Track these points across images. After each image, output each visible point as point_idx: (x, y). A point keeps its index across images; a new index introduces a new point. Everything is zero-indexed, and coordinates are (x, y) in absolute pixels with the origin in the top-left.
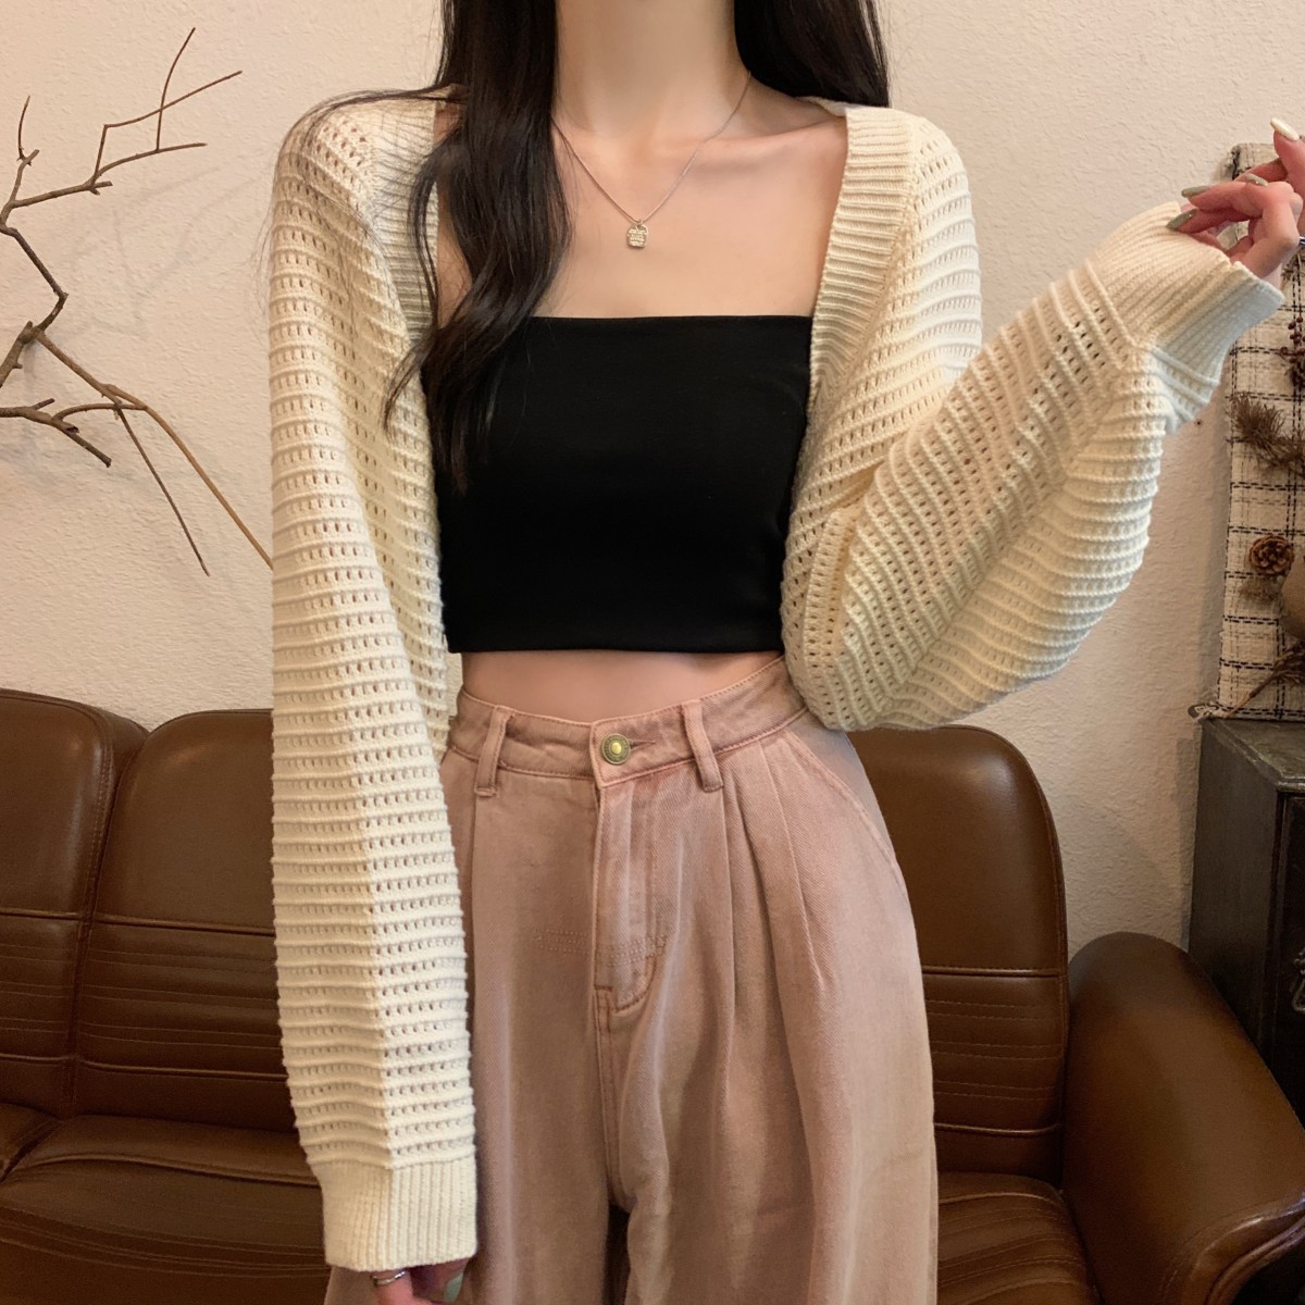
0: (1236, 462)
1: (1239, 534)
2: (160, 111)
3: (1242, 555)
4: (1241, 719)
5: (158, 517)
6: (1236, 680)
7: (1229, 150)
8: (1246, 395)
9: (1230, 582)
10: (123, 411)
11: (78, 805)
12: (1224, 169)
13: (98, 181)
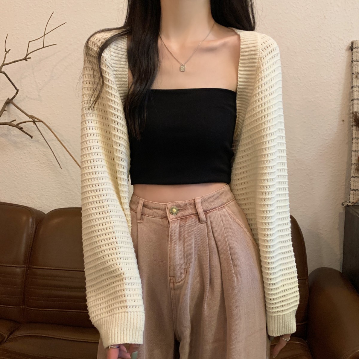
0: (354, 132)
1: (355, 153)
2: (44, 36)
3: (356, 158)
4: (356, 206)
5: (47, 153)
6: (354, 195)
7: (350, 42)
8: (356, 112)
9: (353, 167)
10: (36, 123)
11: (25, 235)
12: (349, 48)
13: (27, 57)
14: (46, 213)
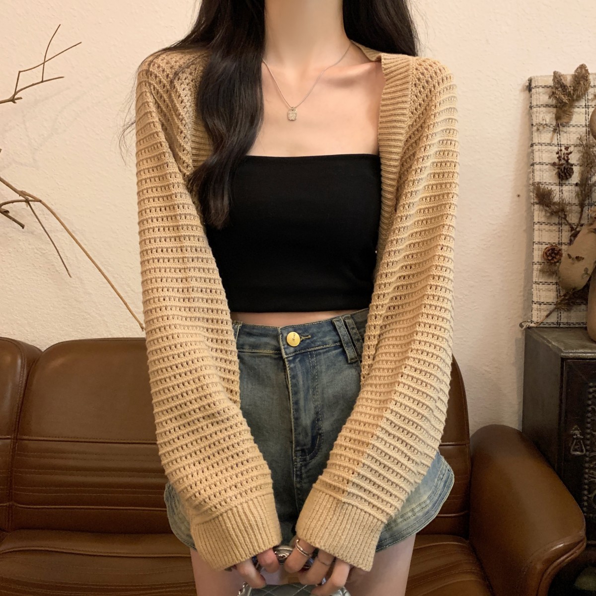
0: (536, 213)
1: (538, 245)
2: (44, 63)
3: (540, 254)
4: (542, 327)
6: (539, 310)
7: (527, 79)
8: (539, 183)
9: (535, 267)
10: (30, 202)
11: (10, 386)
12: (525, 87)
13: (16, 97)
14: (43, 349)
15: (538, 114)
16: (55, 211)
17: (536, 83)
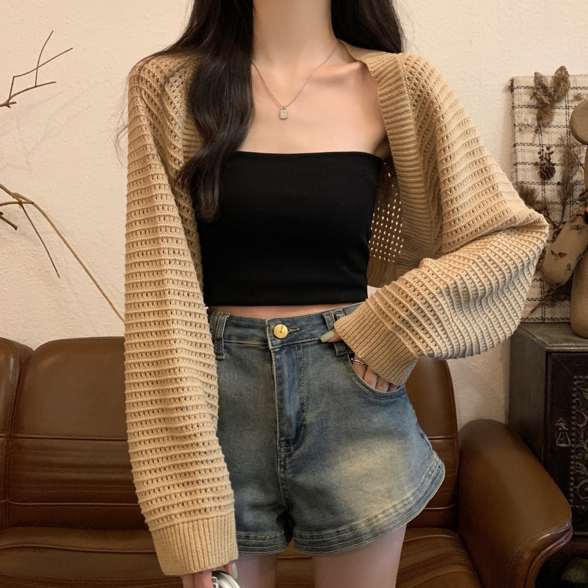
2: (37, 68)
4: (527, 323)
5: (38, 252)
7: (509, 79)
8: (522, 182)
10: (24, 205)
11: (3, 384)
12: (507, 88)
13: (11, 101)
14: (34, 349)
15: (520, 115)
16: (46, 213)
17: (518, 83)
